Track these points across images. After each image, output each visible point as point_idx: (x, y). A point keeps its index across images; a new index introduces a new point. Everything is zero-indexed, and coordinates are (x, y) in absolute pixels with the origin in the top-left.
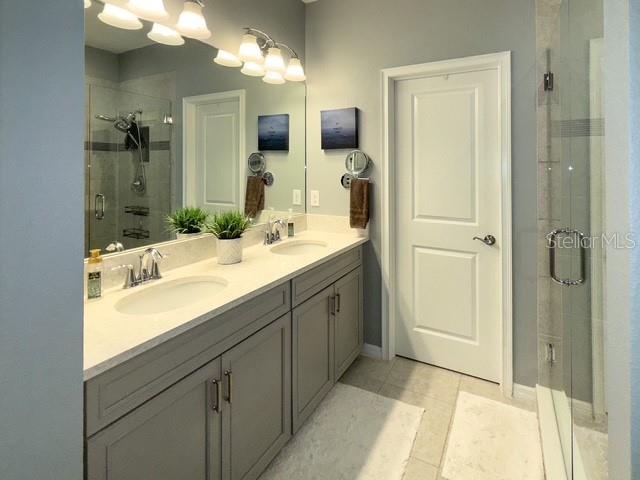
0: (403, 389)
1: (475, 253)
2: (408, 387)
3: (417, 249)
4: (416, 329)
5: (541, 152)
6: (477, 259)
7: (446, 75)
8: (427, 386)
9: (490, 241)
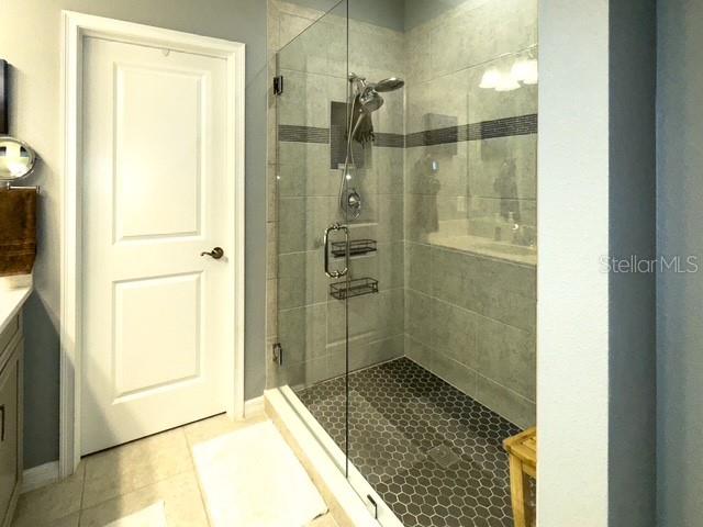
0: (118, 497)
1: (200, 272)
2: (124, 488)
3: (118, 285)
4: (117, 401)
5: (269, 154)
6: (203, 280)
7: (168, 49)
8: (150, 469)
9: (217, 254)
